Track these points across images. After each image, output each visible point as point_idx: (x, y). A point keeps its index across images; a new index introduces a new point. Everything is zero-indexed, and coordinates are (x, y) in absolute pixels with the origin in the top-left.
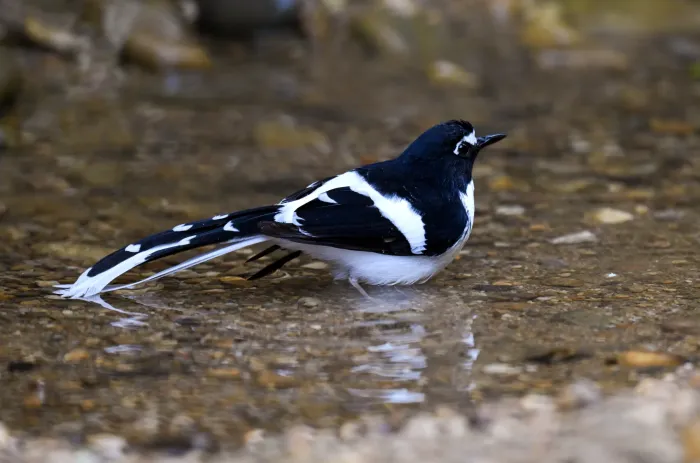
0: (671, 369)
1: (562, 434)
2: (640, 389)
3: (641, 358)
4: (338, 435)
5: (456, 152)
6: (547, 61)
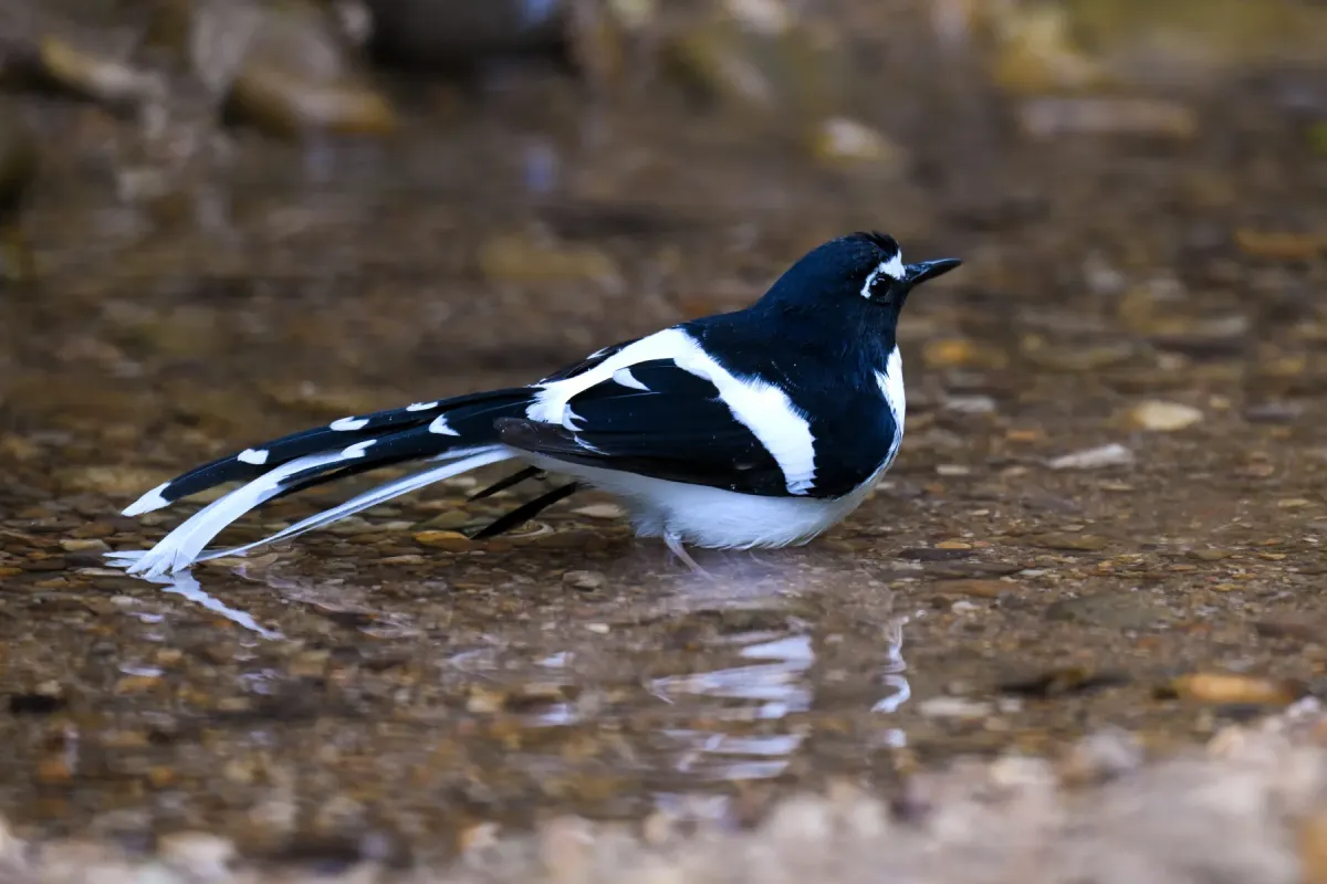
0: (1277, 709)
1: (1069, 833)
2: (1216, 747)
3: (1218, 687)
4: (639, 834)
5: (865, 293)
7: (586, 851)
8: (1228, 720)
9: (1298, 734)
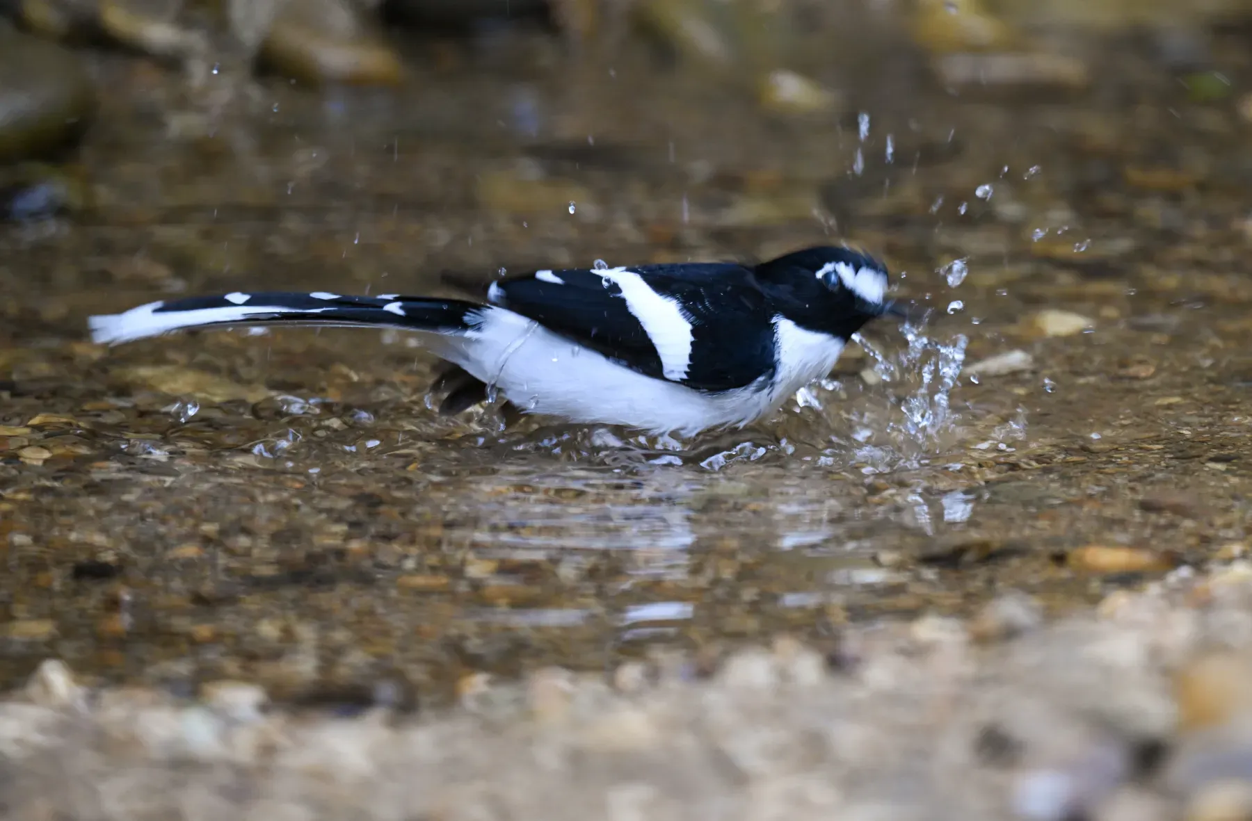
0: (1157, 575)
1: (980, 682)
2: (1107, 608)
4: (612, 682)
6: (957, 70)
7: (567, 697)
8: (1114, 585)
9: (1172, 597)
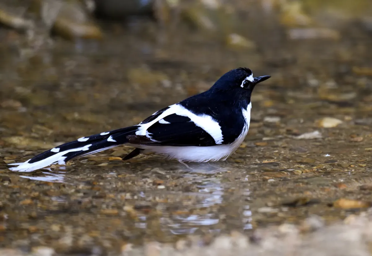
0: (365, 209)
1: (303, 247)
2: (346, 221)
3: (347, 203)
4: (175, 247)
5: (242, 86)
6: (295, 34)
7: (159, 252)
